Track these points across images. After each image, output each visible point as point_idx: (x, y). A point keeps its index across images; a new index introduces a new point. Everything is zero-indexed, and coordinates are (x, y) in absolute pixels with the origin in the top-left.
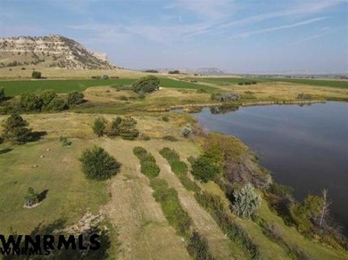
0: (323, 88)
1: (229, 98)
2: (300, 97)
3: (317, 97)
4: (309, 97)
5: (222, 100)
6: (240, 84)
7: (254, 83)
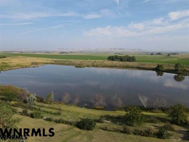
2: (33, 63)
3: (40, 63)
4: (36, 63)
7: (5, 57)
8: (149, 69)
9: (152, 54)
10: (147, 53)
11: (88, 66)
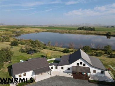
0: (40, 29)
1: (18, 32)
2: (36, 31)
3: (40, 31)
4: (38, 31)
5: (16, 33)
6: (17, 28)
7: (21, 28)
9: (108, 27)
10: (104, 27)
11: (66, 33)
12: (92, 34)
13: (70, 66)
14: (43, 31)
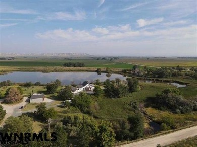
8: (94, 71)
9: (98, 59)
11: (52, 72)
12: (83, 71)
13: (84, 87)
14: (13, 71)
